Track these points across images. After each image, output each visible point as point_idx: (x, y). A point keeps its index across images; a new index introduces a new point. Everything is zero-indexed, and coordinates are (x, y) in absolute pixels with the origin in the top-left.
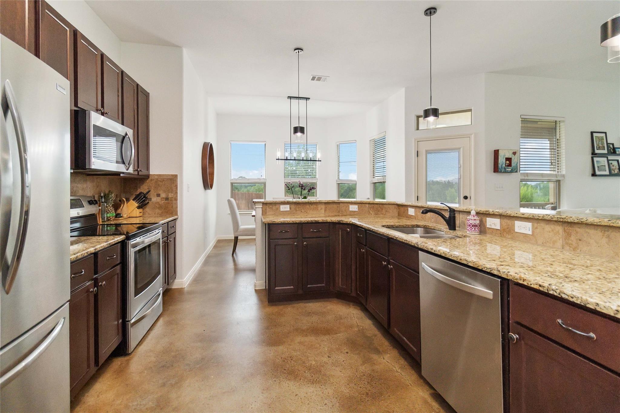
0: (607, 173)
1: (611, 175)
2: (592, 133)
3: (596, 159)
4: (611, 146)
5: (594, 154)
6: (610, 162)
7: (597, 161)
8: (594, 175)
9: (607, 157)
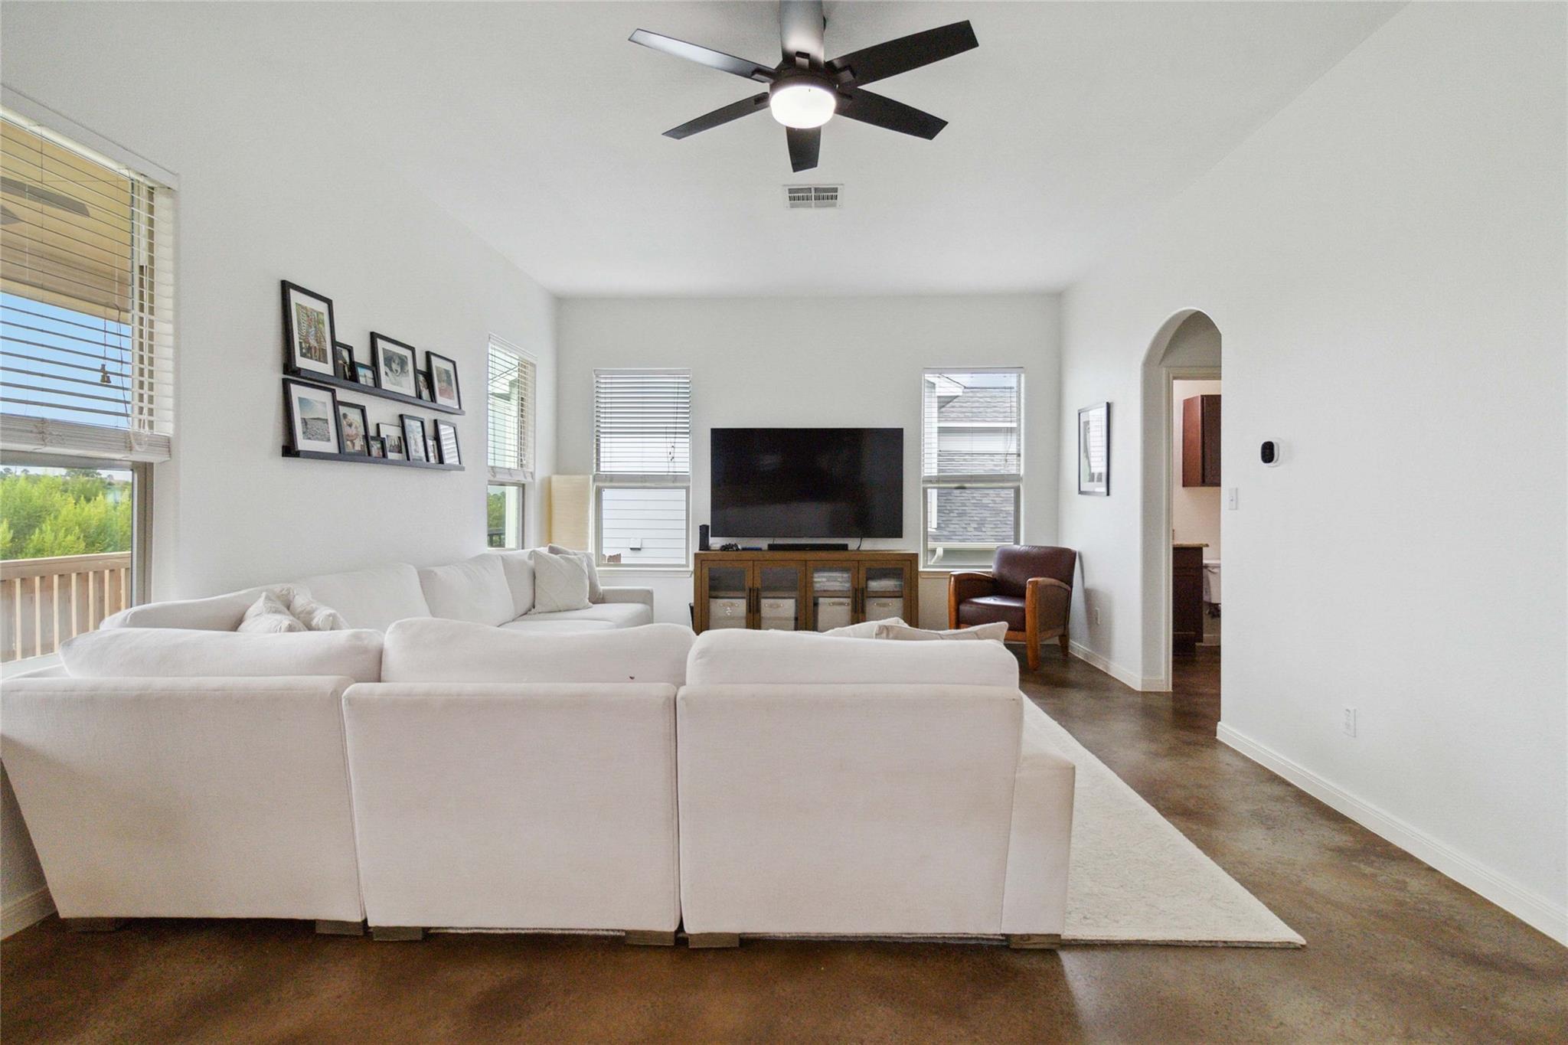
0: (331, 447)
1: (341, 455)
2: (286, 287)
3: (297, 391)
4: (345, 354)
5: (289, 367)
6: (342, 410)
7: (301, 400)
8: (289, 450)
9: (333, 392)
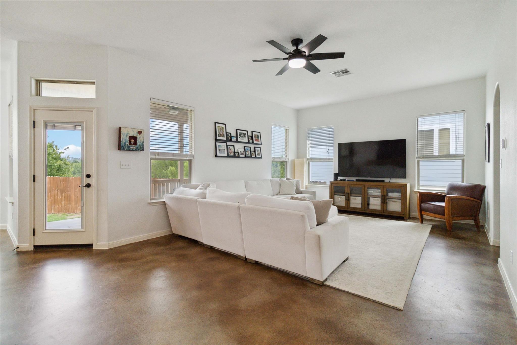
0: (226, 155)
1: (228, 156)
2: (215, 123)
3: (218, 144)
4: (229, 135)
5: (216, 139)
6: (228, 147)
7: (219, 145)
8: (216, 156)
9: (226, 143)
